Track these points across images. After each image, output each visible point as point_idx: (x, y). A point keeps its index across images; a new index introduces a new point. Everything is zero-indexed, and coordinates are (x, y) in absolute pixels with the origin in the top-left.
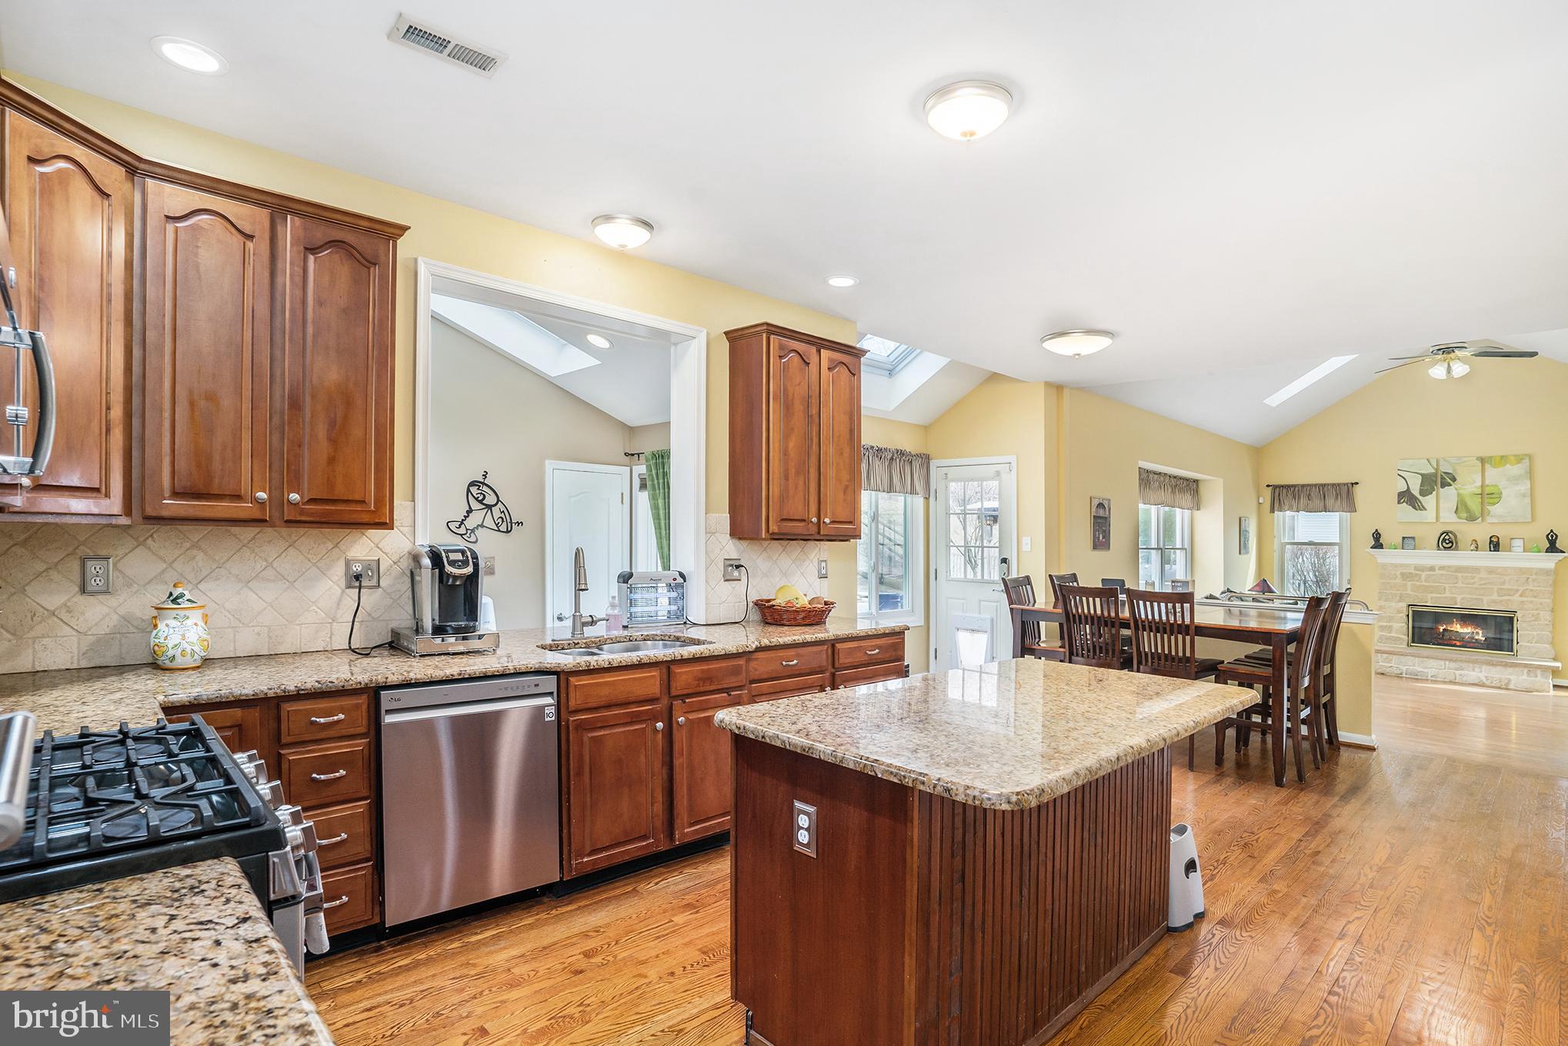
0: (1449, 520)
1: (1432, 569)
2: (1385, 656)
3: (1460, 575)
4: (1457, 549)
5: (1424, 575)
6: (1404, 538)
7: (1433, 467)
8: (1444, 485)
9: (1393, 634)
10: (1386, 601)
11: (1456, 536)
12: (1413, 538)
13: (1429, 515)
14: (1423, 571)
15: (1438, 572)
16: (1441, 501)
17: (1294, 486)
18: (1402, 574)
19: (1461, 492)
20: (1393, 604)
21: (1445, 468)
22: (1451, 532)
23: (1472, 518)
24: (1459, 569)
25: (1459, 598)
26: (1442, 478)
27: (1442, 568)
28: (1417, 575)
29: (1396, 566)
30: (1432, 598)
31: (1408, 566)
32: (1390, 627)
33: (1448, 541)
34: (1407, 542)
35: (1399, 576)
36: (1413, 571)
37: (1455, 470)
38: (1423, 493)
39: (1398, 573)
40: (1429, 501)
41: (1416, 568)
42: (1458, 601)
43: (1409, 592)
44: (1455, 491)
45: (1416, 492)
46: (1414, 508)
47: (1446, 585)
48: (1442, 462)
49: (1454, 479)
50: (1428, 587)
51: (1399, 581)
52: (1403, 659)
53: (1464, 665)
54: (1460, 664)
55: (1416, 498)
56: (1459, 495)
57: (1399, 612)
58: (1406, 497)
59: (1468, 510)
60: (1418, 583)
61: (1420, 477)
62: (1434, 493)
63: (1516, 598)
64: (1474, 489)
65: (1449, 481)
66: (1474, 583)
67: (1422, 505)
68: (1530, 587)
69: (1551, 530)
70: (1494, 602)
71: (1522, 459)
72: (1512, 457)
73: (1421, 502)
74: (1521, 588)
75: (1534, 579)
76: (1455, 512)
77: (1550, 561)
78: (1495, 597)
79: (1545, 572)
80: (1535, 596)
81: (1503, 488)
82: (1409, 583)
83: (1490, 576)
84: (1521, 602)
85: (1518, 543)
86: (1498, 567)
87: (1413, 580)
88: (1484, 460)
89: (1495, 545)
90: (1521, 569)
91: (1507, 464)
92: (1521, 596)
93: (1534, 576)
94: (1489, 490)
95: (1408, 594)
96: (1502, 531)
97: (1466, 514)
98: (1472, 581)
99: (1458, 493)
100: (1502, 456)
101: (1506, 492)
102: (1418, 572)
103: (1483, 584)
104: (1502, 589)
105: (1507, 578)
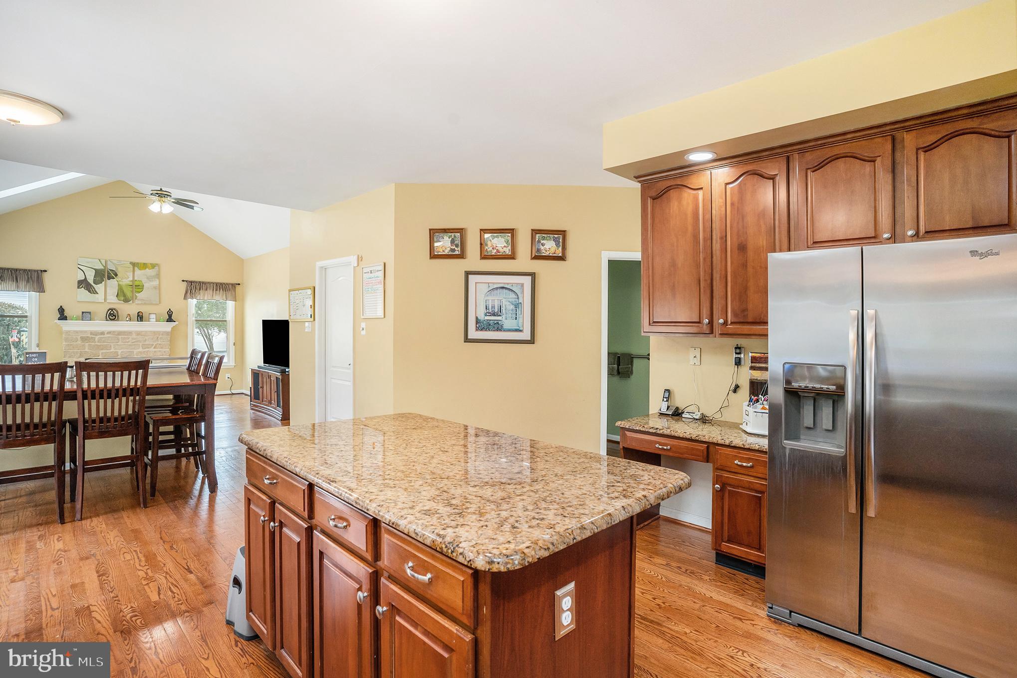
0: (112, 300)
1: (103, 333)
3: (120, 337)
4: (118, 320)
5: (97, 338)
6: (83, 312)
7: (103, 266)
8: (110, 278)
11: (117, 312)
12: (90, 313)
13: (100, 297)
14: (96, 335)
15: (106, 336)
16: (108, 288)
18: (82, 338)
19: (120, 283)
21: (111, 267)
22: (114, 309)
23: (126, 300)
24: (120, 333)
25: (120, 352)
26: (109, 273)
27: (109, 333)
28: (92, 338)
29: (77, 332)
30: (102, 353)
31: (86, 332)
33: (112, 315)
34: (86, 315)
36: (89, 335)
37: (117, 269)
38: (96, 282)
39: (79, 338)
40: (100, 288)
41: (91, 333)
42: (119, 354)
44: (116, 282)
45: (91, 281)
46: (90, 291)
47: (112, 344)
48: (109, 263)
49: (116, 275)
50: (100, 346)
51: (79, 342)
55: (91, 285)
56: (119, 285)
58: (83, 284)
59: (124, 295)
60: (93, 344)
61: (94, 271)
62: (103, 282)
63: (152, 349)
64: (128, 282)
65: (113, 275)
66: (129, 342)
67: (95, 290)
68: (160, 343)
69: (170, 309)
70: (141, 352)
71: (155, 266)
72: (150, 265)
73: (94, 288)
74: (155, 344)
75: (161, 338)
76: (117, 296)
77: (169, 327)
78: (141, 350)
79: (167, 333)
80: (162, 348)
81: (145, 283)
82: (87, 344)
83: (138, 337)
84: (155, 352)
85: (153, 316)
86: (142, 332)
87: (90, 342)
88: (134, 265)
89: (140, 317)
90: (154, 332)
91: (147, 269)
92: (154, 348)
93: (161, 336)
94: (137, 283)
95: (86, 352)
96: (144, 309)
97: (123, 298)
98: (127, 340)
99: (118, 284)
100: (144, 264)
101: (146, 285)
102: (93, 336)
103: (134, 342)
104: (144, 345)
105: (147, 338)
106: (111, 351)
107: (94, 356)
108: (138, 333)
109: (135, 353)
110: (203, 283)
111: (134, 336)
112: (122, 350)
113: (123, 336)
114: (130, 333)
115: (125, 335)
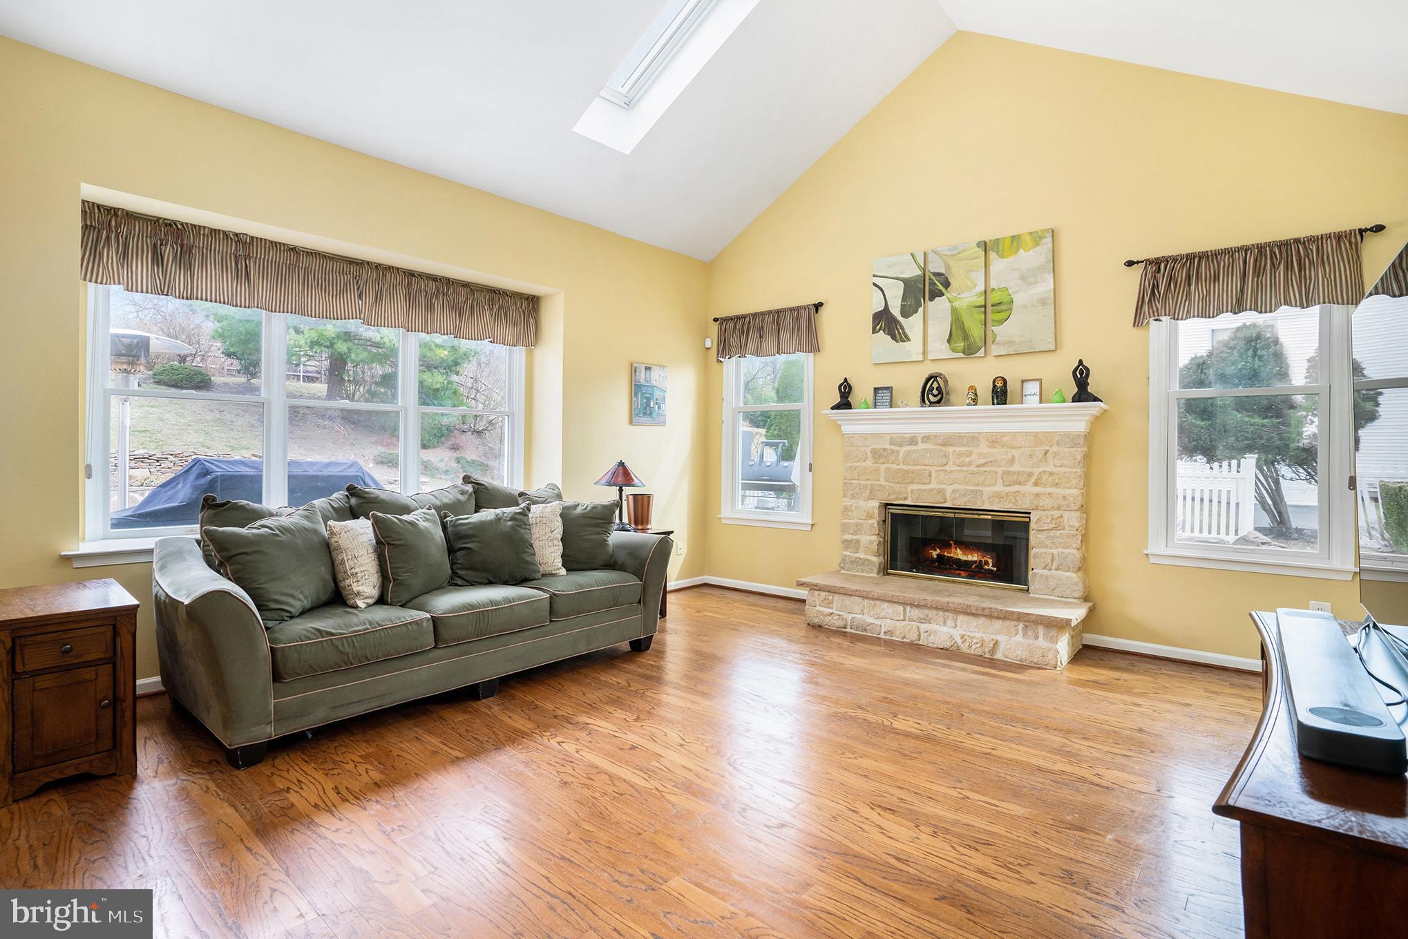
0: (939, 355)
1: (913, 441)
2: (823, 594)
3: (950, 449)
4: (948, 403)
5: (903, 450)
6: (876, 390)
7: (919, 266)
8: (936, 294)
9: (861, 555)
10: (853, 497)
11: (946, 382)
12: (890, 389)
13: (912, 349)
14: (901, 445)
15: (921, 446)
16: (930, 323)
17: (744, 317)
18: (874, 452)
19: (956, 304)
20: (862, 503)
21: (935, 266)
22: (940, 375)
23: (970, 351)
24: (948, 440)
25: (949, 489)
26: (932, 284)
27: (926, 438)
28: (893, 451)
29: (865, 436)
31: (880, 436)
32: (858, 541)
33: (935, 392)
34: (885, 395)
35: (869, 455)
36: (887, 446)
37: (948, 267)
38: (906, 313)
39: (868, 450)
40: (912, 325)
41: (892, 442)
42: (948, 495)
43: (883, 482)
44: (949, 305)
45: (896, 311)
46: (894, 338)
47: (933, 469)
48: (931, 257)
49: (947, 284)
50: (908, 472)
51: (869, 463)
52: (848, 601)
53: (932, 613)
54: (926, 611)
55: (896, 322)
56: (954, 310)
57: (870, 517)
58: (885, 322)
59: (966, 337)
60: (894, 467)
61: (902, 284)
62: (921, 310)
63: (1029, 488)
64: (974, 299)
65: (941, 287)
66: (970, 464)
67: (904, 333)
68: (1050, 468)
69: (1081, 362)
70: (998, 495)
71: (1041, 238)
72: (1028, 238)
73: (903, 328)
74: (1037, 471)
75: (1056, 454)
76: (949, 341)
77: (1078, 418)
78: (999, 488)
79: (1071, 439)
80: (1056, 485)
81: (1015, 293)
82: (883, 466)
83: (994, 450)
84: (1037, 495)
85: (1032, 388)
86: (1004, 434)
87: (888, 462)
88: (985, 246)
89: (1000, 394)
90: (1036, 435)
91: (1021, 251)
92: (1036, 484)
93: (1055, 449)
94: (994, 298)
95: (881, 485)
96: (1012, 371)
97: (962, 344)
98: (967, 460)
99: (952, 306)
100: (1013, 237)
101: (1019, 299)
102: (894, 448)
103: (984, 465)
104: (1009, 473)
105: (1016, 453)
106: (931, 486)
107: (896, 499)
108: (995, 440)
109: (985, 496)
110: (1203, 256)
111: (983, 448)
112: (955, 487)
113: (958, 449)
114: (973, 439)
115: (963, 446)
